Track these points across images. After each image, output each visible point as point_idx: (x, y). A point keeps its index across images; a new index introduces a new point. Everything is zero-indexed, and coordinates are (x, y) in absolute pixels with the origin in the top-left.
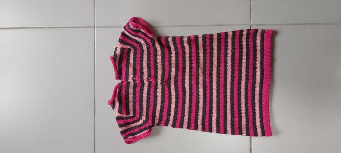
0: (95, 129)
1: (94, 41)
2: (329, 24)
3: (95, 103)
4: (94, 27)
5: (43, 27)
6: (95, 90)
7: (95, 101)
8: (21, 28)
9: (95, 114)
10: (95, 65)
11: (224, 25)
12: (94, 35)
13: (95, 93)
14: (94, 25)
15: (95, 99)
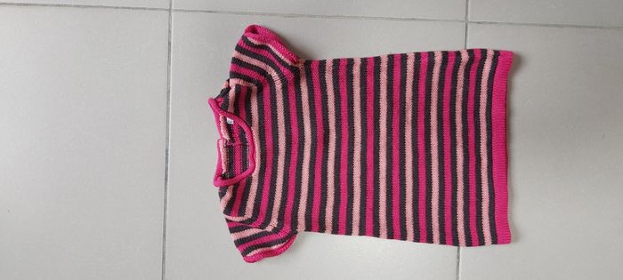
0: (165, 209)
1: (170, 37)
2: (601, 28)
3: (167, 158)
4: (170, 10)
5: (65, 5)
6: (168, 134)
7: (167, 154)
8: (18, 5)
9: (166, 179)
10: (168, 84)
11: (420, 20)
12: (170, 26)
13: (167, 138)
14: (171, 5)
15: (167, 151)
